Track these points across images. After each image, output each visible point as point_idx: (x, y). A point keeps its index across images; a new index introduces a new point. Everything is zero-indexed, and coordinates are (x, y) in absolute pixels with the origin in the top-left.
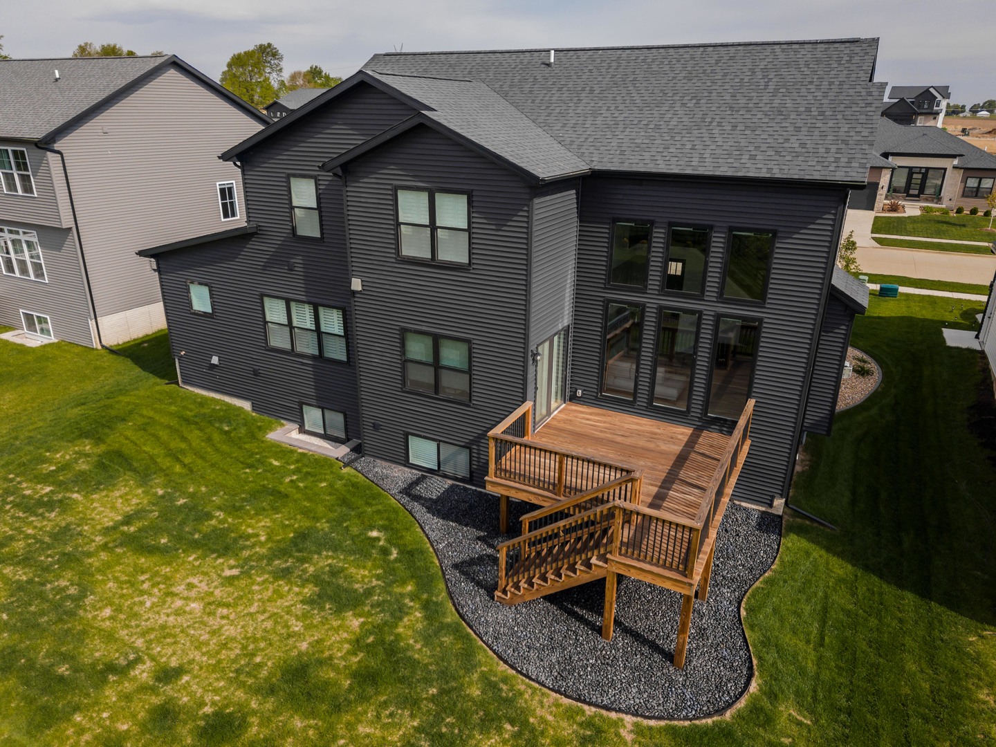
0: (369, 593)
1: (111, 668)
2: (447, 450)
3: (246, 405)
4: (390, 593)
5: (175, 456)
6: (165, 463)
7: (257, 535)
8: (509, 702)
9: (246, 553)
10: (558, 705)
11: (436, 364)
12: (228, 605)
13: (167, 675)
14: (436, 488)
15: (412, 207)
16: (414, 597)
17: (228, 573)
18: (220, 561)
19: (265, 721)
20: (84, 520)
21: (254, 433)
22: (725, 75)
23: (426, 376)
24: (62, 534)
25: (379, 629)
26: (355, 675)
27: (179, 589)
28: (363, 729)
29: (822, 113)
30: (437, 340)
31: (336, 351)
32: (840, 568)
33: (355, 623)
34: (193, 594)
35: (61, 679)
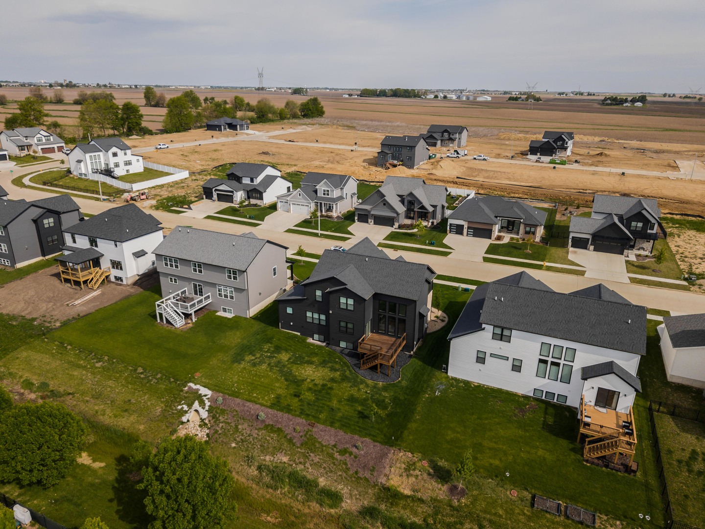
0: (339, 369)
1: (303, 380)
2: (348, 344)
3: (299, 334)
4: (343, 369)
5: (290, 346)
6: (289, 348)
7: (316, 361)
9: (315, 364)
11: (346, 327)
12: (316, 371)
13: (313, 380)
14: (347, 351)
15: (343, 300)
16: (347, 369)
17: (314, 367)
18: (311, 365)
19: (330, 385)
20: (281, 360)
21: (304, 341)
23: (345, 329)
24: (279, 362)
25: (343, 374)
27: (307, 369)
30: (347, 323)
31: (323, 323)
32: (420, 363)
33: (339, 373)
34: (309, 370)
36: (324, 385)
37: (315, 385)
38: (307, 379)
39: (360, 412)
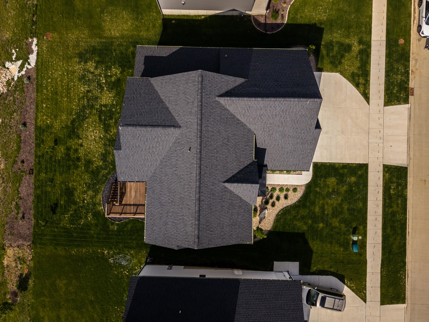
0: (108, 161)
4: (109, 165)
7: (111, 132)
8: (98, 192)
9: (107, 135)
10: (101, 198)
12: (96, 142)
13: (81, 145)
16: (110, 169)
17: (101, 136)
18: (103, 132)
22: (182, 208)
26: (92, 170)
27: (95, 131)
28: (86, 177)
29: (165, 234)
34: (95, 134)
35: (74, 131)
36: (78, 159)
37: (76, 150)
38: (81, 139)
39: (56, 205)
